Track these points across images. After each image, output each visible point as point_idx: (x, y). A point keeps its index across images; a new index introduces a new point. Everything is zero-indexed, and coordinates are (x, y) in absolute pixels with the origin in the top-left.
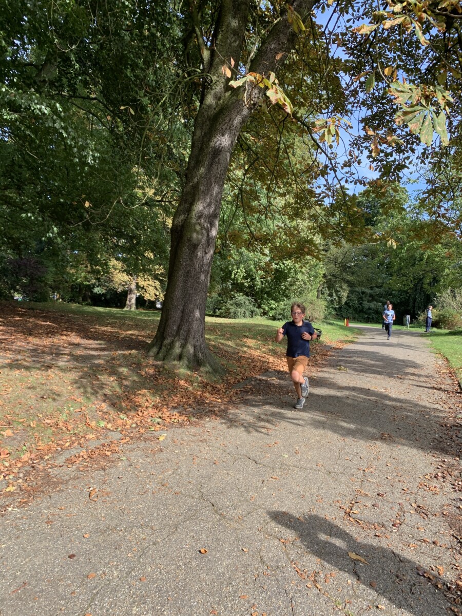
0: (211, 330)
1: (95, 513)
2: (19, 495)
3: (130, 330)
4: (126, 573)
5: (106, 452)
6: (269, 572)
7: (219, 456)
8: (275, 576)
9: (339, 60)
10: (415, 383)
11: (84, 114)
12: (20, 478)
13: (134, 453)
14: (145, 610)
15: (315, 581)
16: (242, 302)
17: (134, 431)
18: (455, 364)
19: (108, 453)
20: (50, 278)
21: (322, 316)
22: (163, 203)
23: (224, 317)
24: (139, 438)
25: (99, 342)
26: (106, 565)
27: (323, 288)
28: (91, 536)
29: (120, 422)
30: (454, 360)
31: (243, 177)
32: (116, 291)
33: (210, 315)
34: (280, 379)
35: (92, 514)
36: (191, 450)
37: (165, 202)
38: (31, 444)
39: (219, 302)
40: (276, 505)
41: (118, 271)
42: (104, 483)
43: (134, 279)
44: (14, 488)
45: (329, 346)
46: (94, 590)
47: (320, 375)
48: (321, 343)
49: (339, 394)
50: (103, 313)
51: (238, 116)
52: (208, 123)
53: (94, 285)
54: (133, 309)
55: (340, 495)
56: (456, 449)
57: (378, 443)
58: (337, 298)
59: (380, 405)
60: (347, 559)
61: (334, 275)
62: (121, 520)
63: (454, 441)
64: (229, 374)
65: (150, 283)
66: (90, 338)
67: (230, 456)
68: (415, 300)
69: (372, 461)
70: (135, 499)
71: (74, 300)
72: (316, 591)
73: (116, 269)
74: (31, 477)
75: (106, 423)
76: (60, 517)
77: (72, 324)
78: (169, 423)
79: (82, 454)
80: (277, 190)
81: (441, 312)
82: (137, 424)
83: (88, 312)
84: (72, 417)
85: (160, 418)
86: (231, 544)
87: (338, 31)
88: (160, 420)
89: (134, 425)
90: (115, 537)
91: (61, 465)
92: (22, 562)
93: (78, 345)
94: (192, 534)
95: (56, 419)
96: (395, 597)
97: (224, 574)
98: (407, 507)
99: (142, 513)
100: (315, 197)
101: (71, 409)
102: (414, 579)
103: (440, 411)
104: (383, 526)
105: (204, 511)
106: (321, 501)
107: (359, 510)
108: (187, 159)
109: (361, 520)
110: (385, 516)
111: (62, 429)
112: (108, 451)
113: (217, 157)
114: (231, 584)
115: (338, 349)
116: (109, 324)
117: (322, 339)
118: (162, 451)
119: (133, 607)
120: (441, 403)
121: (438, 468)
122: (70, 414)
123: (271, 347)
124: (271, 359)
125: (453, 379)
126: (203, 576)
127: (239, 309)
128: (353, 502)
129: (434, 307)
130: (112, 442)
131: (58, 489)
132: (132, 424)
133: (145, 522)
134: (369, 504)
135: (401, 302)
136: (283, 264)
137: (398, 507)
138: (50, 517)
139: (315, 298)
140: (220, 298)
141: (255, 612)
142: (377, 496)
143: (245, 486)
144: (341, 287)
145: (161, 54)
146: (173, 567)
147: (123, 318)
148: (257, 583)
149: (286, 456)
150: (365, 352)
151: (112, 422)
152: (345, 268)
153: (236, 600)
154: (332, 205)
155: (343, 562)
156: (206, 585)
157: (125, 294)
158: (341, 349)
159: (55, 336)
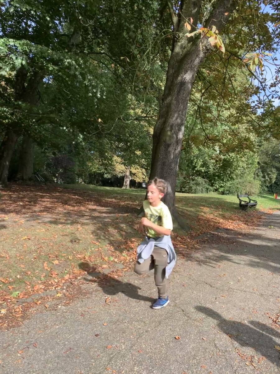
0: (179, 201)
1: (110, 311)
2: (64, 299)
3: (127, 201)
4: (130, 347)
6: (220, 353)
7: (187, 281)
8: (224, 356)
9: (267, 15)
11: (97, 63)
12: (64, 289)
13: (132, 277)
14: (142, 369)
15: (252, 362)
16: (200, 183)
17: (132, 264)
19: (116, 277)
20: (77, 169)
21: (258, 191)
22: (147, 118)
23: (188, 193)
25: (108, 208)
26: (117, 341)
27: (258, 172)
28: (108, 325)
29: (122, 258)
31: (200, 98)
32: (117, 177)
33: (178, 192)
34: (228, 234)
35: (108, 312)
37: (148, 117)
38: (70, 269)
40: (224, 313)
41: (118, 164)
42: (114, 294)
43: (128, 169)
44: (61, 295)
45: (263, 212)
46: (111, 355)
47: (256, 231)
48: (257, 210)
49: (269, 244)
50: (109, 190)
51: (197, 58)
52: (177, 64)
53: (103, 173)
54: (128, 188)
55: (270, 309)
58: (269, 179)
60: (274, 350)
61: (265, 163)
62: (126, 316)
64: (192, 230)
65: (138, 171)
66: (102, 206)
67: (193, 282)
70: (133, 305)
71: (91, 183)
72: (252, 368)
73: (117, 162)
74: (70, 289)
75: (114, 258)
76: (89, 313)
77: (91, 197)
79: (100, 276)
80: (224, 105)
82: (133, 259)
83: (100, 190)
84: (93, 254)
86: (195, 335)
89: (131, 260)
90: (122, 326)
91: (88, 283)
92: (68, 336)
93: (94, 210)
94: (170, 327)
95: (84, 255)
97: (191, 353)
99: (138, 313)
100: (250, 108)
101: (93, 249)
105: (177, 314)
106: (256, 312)
108: (163, 88)
111: (88, 261)
112: (116, 275)
113: (183, 86)
114: (196, 358)
115: (269, 214)
116: (114, 197)
117: (257, 207)
118: (149, 277)
119: (135, 367)
122: (92, 252)
123: (221, 213)
124: (221, 221)
126: (178, 352)
127: (198, 187)
128: (278, 315)
130: (118, 270)
131: (86, 296)
133: (140, 319)
136: (229, 155)
138: (83, 312)
139: (252, 179)
140: (185, 180)
143: (204, 300)
144: (271, 171)
146: (158, 346)
147: (122, 193)
148: (213, 360)
149: (232, 283)
151: (118, 258)
152: (274, 158)
153: (199, 368)
154: (263, 114)
155: (271, 351)
156: (180, 358)
157: (123, 178)
158: (271, 214)
159: (81, 205)
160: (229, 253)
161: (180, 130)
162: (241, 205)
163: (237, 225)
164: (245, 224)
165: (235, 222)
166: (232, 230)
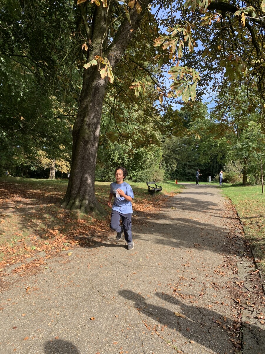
0: (100, 190)
1: (29, 301)
3: (52, 192)
4: (47, 335)
5: (37, 265)
6: (130, 327)
7: (103, 262)
10: (214, 215)
11: (20, 65)
13: (53, 264)
15: (156, 331)
17: (54, 251)
18: (235, 202)
19: (38, 265)
20: (3, 163)
21: (162, 178)
23: (107, 182)
24: (56, 255)
25: (32, 199)
26: (35, 331)
27: (163, 163)
28: (26, 315)
29: (45, 246)
30: (235, 200)
31: (113, 101)
32: (43, 169)
33: (98, 181)
34: (139, 216)
35: (27, 302)
36: (87, 260)
37: (69, 116)
39: (104, 173)
40: (134, 288)
41: (43, 157)
42: (35, 283)
43: (53, 161)
45: (166, 196)
46: (28, 346)
47: (161, 212)
48: (162, 194)
49: (171, 223)
50: (35, 182)
53: (30, 166)
54: (54, 179)
55: (171, 280)
56: (234, 250)
57: (193, 249)
58: (170, 168)
59: (193, 228)
60: (174, 316)
61: (168, 155)
62: (45, 304)
63: (233, 246)
64: (109, 215)
65: (63, 163)
66: (26, 197)
67: (109, 262)
68: (213, 167)
69: (189, 260)
70: (53, 291)
71: (18, 175)
72: (156, 336)
75: (37, 247)
76: (8, 305)
77: (16, 189)
78: (74, 245)
79: (22, 266)
80: (133, 108)
81: (228, 174)
82: (55, 247)
83: (27, 182)
84: (16, 245)
85: (69, 242)
86: (108, 313)
87: (163, 18)
88: (69, 244)
89: (53, 248)
90: (41, 314)
91: (9, 274)
93: (19, 202)
94: (86, 309)
95: (6, 246)
96: (200, 336)
97: (104, 331)
98: (208, 285)
99: (57, 299)
100: (154, 111)
101: (16, 240)
102: (210, 324)
103: (227, 230)
104: (194, 296)
105: (93, 295)
106: (160, 284)
107: (181, 288)
108: (81, 91)
109: (182, 294)
110: (195, 290)
111: (10, 253)
112: (38, 264)
113: (97, 90)
114: (108, 336)
115: (171, 197)
116: (39, 188)
117: (162, 191)
118: (70, 262)
120: (227, 225)
121: (225, 262)
122: (15, 243)
124: (134, 205)
125: (234, 211)
126: (92, 333)
128: (178, 284)
129: (224, 171)
130: (40, 258)
131: (7, 288)
132: (52, 247)
133: (59, 304)
134: (187, 284)
135: (206, 169)
136: (140, 150)
137: (202, 285)
138: (2, 305)
139: (158, 169)
140: (105, 171)
141: (121, 351)
142: (191, 280)
143: (117, 279)
144: (172, 162)
145: (63, 30)
146: (75, 329)
147: (48, 184)
148: (123, 335)
149: (141, 260)
150: (186, 198)
151: (40, 246)
152: (174, 151)
153: (111, 345)
154: (164, 116)
155: (172, 318)
156: (94, 338)
157: (49, 170)
158: (173, 197)
159: (6, 197)
160: (139, 232)
161: (96, 128)
162: (149, 190)
163: (146, 208)
164: (153, 206)
165: (145, 205)
166: (142, 212)
